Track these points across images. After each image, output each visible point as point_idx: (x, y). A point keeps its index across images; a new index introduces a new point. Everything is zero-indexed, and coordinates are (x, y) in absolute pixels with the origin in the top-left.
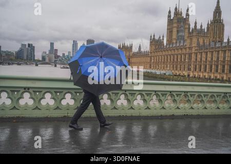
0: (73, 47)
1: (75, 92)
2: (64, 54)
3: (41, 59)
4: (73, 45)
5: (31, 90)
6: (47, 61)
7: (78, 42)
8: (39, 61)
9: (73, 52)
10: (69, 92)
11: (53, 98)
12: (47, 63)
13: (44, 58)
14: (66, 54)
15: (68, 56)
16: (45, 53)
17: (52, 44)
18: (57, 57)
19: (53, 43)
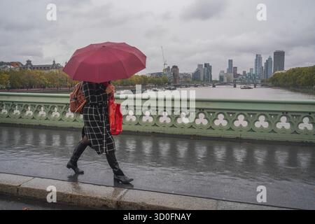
0: (256, 62)
1: (249, 114)
2: (244, 72)
3: (218, 80)
4: (256, 59)
5: (205, 111)
6: (225, 81)
7: (262, 56)
8: (216, 81)
9: (256, 68)
10: (241, 114)
11: (226, 119)
12: (225, 84)
13: (221, 78)
14: (248, 71)
15: (249, 74)
16: (223, 72)
17: (230, 62)
18: (236, 75)
19: (232, 61)
